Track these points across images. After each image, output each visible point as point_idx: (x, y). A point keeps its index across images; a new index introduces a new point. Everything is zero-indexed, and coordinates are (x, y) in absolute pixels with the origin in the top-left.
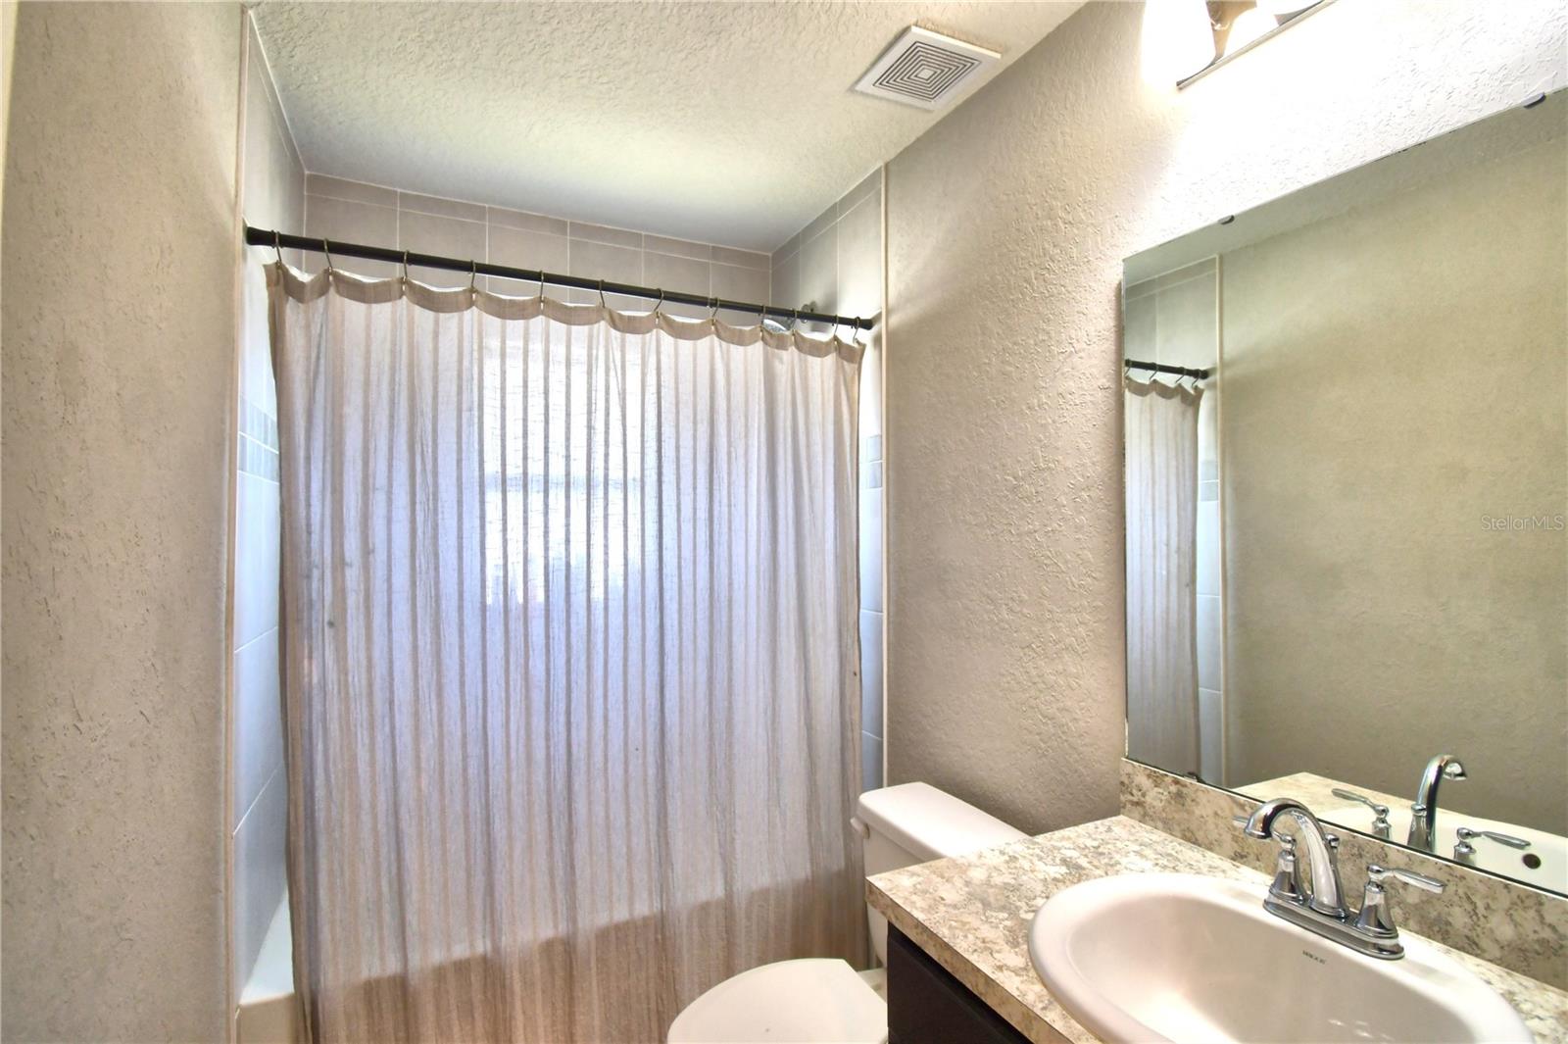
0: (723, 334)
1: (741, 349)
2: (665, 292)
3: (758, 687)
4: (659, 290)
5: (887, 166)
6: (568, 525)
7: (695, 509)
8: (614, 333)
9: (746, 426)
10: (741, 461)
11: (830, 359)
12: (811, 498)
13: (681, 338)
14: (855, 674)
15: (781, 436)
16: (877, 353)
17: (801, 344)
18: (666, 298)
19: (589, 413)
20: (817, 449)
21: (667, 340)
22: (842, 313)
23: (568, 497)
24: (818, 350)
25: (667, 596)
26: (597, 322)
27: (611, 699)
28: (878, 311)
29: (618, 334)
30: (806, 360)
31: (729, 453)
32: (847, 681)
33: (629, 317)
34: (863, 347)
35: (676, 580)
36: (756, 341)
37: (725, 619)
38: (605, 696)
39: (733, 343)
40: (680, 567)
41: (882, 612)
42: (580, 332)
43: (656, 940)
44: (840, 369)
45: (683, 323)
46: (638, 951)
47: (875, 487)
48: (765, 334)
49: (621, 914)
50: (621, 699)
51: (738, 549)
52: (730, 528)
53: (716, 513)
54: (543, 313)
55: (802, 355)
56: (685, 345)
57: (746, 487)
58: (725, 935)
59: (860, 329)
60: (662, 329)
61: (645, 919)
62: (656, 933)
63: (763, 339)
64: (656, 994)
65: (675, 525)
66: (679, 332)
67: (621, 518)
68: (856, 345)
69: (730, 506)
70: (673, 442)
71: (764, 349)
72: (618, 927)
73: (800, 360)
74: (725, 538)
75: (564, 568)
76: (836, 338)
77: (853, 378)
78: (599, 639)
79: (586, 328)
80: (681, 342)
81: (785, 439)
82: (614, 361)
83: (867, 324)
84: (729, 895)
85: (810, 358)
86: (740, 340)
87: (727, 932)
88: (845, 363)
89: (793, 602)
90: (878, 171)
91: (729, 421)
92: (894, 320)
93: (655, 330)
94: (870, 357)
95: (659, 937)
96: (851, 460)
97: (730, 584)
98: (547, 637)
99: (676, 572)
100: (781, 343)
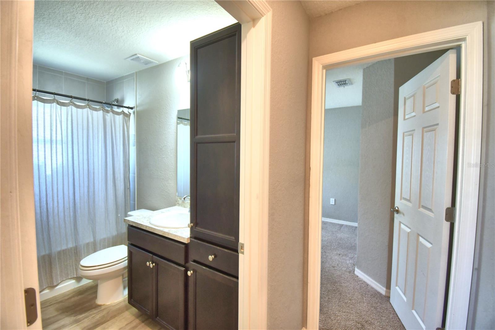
0: (91, 108)
1: (96, 112)
2: (73, 97)
3: (102, 193)
4: (71, 96)
5: (136, 72)
6: (45, 155)
7: (83, 151)
8: (58, 106)
9: (98, 131)
10: (97, 139)
11: (121, 116)
12: (116, 149)
13: (78, 108)
14: (128, 188)
15: (108, 133)
16: (134, 115)
17: (114, 112)
18: (74, 98)
19: (51, 126)
20: (118, 137)
21: (74, 109)
22: (125, 105)
23: (45, 147)
24: (118, 114)
25: (75, 172)
26: (53, 103)
27: (59, 197)
28: (134, 106)
29: (59, 106)
30: (115, 116)
31: (93, 137)
32: (126, 190)
33: (63, 102)
34: (130, 114)
35: (78, 168)
36: (100, 110)
37: (92, 177)
38: (58, 196)
39: (94, 110)
40: (79, 165)
41: (135, 174)
42: (48, 105)
43: (75, 252)
44: (124, 118)
45: (79, 105)
46: (69, 255)
47: (134, 146)
48: (103, 109)
49: (64, 247)
50: (62, 197)
51: (96, 160)
52: (93, 155)
53: (89, 152)
54: (36, 100)
55: (114, 115)
56: (80, 110)
57: (98, 145)
58: (94, 249)
59: (130, 109)
60: (73, 105)
61: (71, 248)
62: (74, 250)
63: (102, 110)
64: (75, 264)
65: (77, 155)
66: (78, 107)
67: (61, 153)
68: (128, 113)
69: (93, 150)
70: (76, 134)
71: (103, 113)
72: (63, 250)
73: (113, 115)
74: (92, 158)
75: (44, 165)
76: (123, 111)
77: (127, 121)
78: (55, 183)
79: (50, 104)
80: (78, 109)
81: (109, 134)
82: (58, 113)
83: (132, 108)
84: (95, 241)
85: (116, 116)
86: (96, 110)
87: (94, 248)
88: (126, 117)
89: (112, 173)
90: (134, 73)
91: (93, 130)
92: (138, 109)
93: (70, 106)
94: (132, 117)
95: (75, 251)
96: (127, 140)
97: (94, 169)
98: (39, 182)
99: (78, 166)
100: (108, 112)
